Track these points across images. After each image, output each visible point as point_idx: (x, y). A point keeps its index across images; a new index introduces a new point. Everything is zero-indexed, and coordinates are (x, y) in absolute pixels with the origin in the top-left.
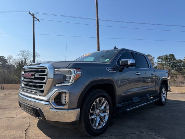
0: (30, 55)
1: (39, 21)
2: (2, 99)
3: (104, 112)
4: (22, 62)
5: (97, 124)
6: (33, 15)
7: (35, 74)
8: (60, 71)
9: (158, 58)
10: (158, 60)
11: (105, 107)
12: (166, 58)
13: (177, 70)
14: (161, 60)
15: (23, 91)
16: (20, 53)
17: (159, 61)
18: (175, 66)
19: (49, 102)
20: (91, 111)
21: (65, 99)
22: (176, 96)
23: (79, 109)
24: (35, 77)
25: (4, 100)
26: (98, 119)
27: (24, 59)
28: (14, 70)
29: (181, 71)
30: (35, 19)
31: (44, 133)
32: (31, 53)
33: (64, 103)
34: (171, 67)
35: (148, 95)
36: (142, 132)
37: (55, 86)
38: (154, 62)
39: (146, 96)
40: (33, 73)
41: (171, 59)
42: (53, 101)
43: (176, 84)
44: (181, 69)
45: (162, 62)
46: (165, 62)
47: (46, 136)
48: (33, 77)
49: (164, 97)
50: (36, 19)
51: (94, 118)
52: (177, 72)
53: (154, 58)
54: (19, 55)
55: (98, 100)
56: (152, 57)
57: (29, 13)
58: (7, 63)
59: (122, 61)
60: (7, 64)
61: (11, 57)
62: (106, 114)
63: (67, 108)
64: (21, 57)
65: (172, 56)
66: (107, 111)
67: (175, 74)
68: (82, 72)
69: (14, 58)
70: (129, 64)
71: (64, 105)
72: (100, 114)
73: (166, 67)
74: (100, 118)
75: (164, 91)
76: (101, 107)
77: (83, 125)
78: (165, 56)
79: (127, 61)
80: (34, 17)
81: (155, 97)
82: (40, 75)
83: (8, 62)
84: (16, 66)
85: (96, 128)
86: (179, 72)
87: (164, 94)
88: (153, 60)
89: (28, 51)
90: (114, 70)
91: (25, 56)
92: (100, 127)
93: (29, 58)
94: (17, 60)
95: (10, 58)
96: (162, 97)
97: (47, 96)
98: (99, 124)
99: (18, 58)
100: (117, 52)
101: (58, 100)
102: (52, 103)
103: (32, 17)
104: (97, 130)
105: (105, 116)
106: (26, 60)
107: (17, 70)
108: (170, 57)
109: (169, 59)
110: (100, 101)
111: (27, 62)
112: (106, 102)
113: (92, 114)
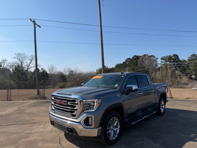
0: (27, 58)
1: (40, 27)
2: (20, 113)
3: (116, 127)
4: (18, 66)
5: (112, 136)
6: (34, 22)
7: (68, 102)
8: (87, 101)
9: (162, 59)
10: (161, 61)
11: (117, 124)
12: (170, 58)
13: (181, 71)
14: (164, 61)
15: (54, 112)
16: (16, 56)
17: (163, 62)
18: (179, 67)
19: (80, 123)
20: (108, 128)
21: (92, 121)
22: (175, 103)
23: (101, 128)
24: (67, 104)
25: (23, 115)
26: (113, 133)
27: (20, 63)
28: (10, 75)
29: (185, 71)
30: (36, 26)
31: (73, 144)
32: (27, 55)
33: (90, 124)
34: (175, 67)
35: (149, 108)
36: (144, 140)
37: (84, 112)
38: (158, 63)
39: (148, 109)
40: (66, 102)
41: (175, 59)
42: (84, 123)
43: (180, 85)
44: (185, 70)
45: (166, 63)
46: (168, 63)
47: (76, 146)
48: (66, 104)
49: (163, 108)
50: (38, 25)
51: (110, 132)
52: (181, 72)
53: (157, 58)
54: (15, 58)
55: (112, 119)
56: (156, 58)
57: (31, 20)
58: (1, 66)
59: (128, 87)
60: (1, 68)
61: (6, 60)
62: (118, 128)
63: (93, 127)
64: (16, 60)
65: (176, 56)
66: (118, 127)
67: (179, 75)
68: (101, 101)
69: (9, 62)
70: (133, 89)
71: (91, 125)
72: (114, 129)
73: (170, 68)
74: (114, 132)
75: (163, 103)
76: (114, 124)
77: (103, 138)
78: (169, 56)
79: (132, 87)
80: (35, 24)
81: (154, 110)
82: (71, 104)
83: (3, 66)
84: (11, 70)
85: (111, 139)
86: (182, 73)
87: (163, 105)
88: (156, 61)
89: (24, 54)
90: (123, 94)
91: (21, 59)
92: (114, 138)
93: (25, 61)
94: (12, 64)
95: (4, 61)
96: (161, 109)
97: (78, 119)
98: (113, 136)
99: (14, 61)
100: (124, 77)
101: (86, 122)
102: (83, 124)
103: (33, 24)
104: (112, 140)
105: (117, 130)
106: (23, 64)
107: (13, 75)
108: (173, 58)
109: (173, 59)
110: (113, 119)
111: (23, 66)
112: (117, 119)
113: (108, 130)
